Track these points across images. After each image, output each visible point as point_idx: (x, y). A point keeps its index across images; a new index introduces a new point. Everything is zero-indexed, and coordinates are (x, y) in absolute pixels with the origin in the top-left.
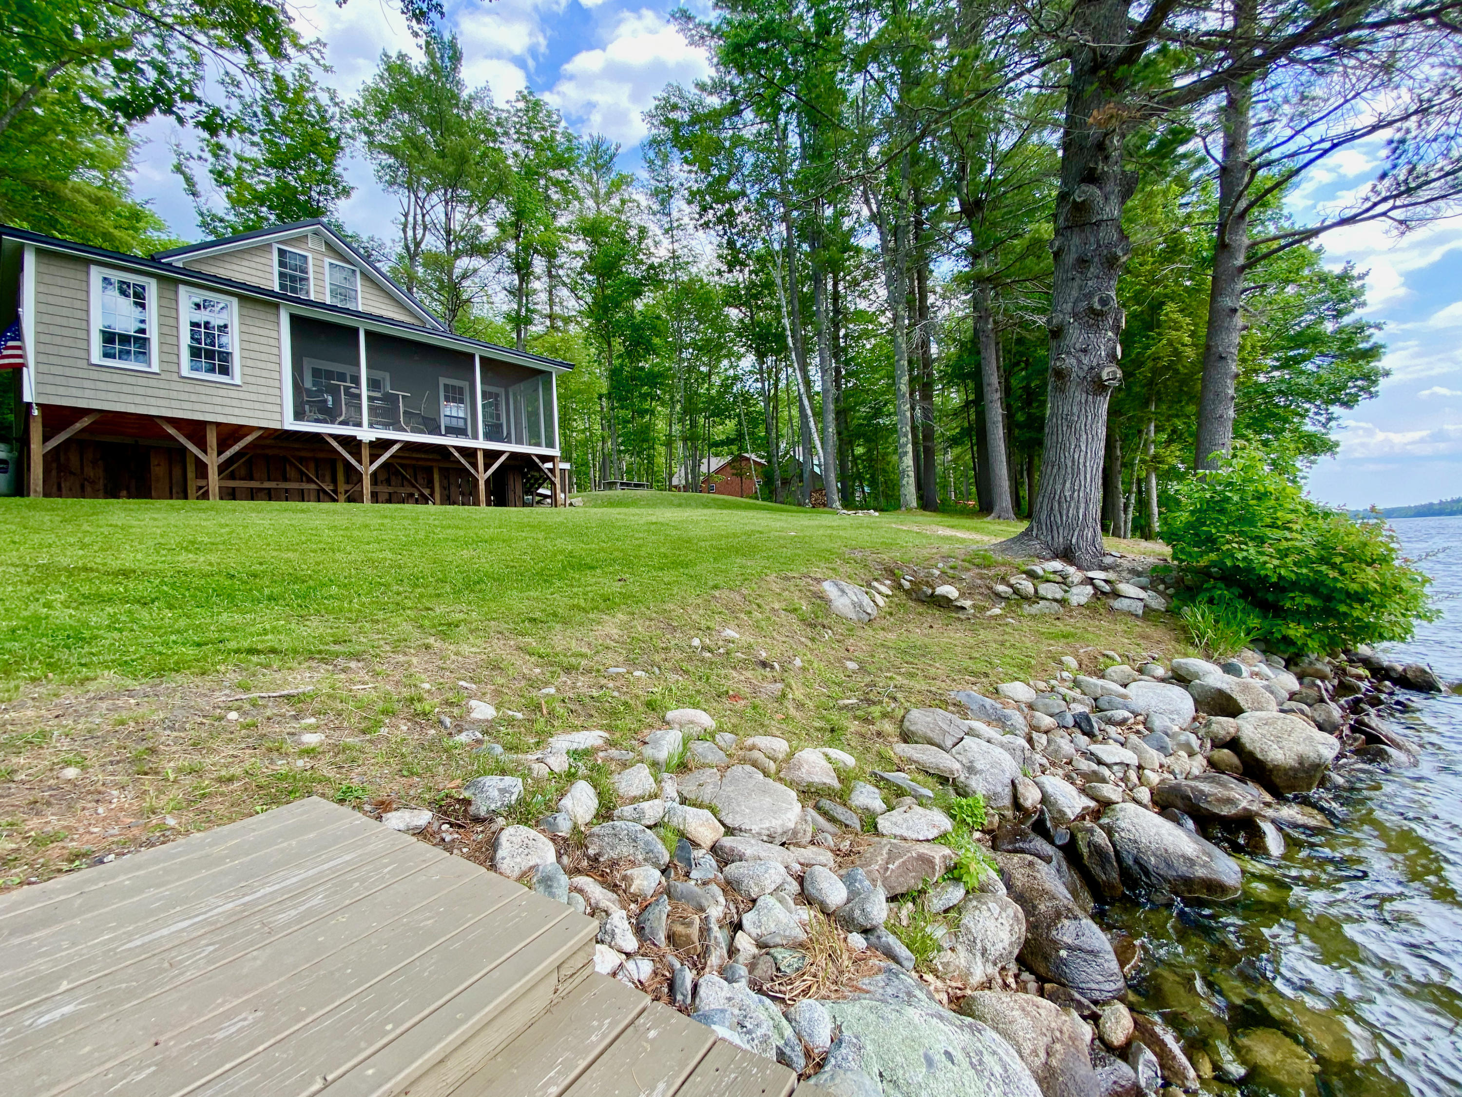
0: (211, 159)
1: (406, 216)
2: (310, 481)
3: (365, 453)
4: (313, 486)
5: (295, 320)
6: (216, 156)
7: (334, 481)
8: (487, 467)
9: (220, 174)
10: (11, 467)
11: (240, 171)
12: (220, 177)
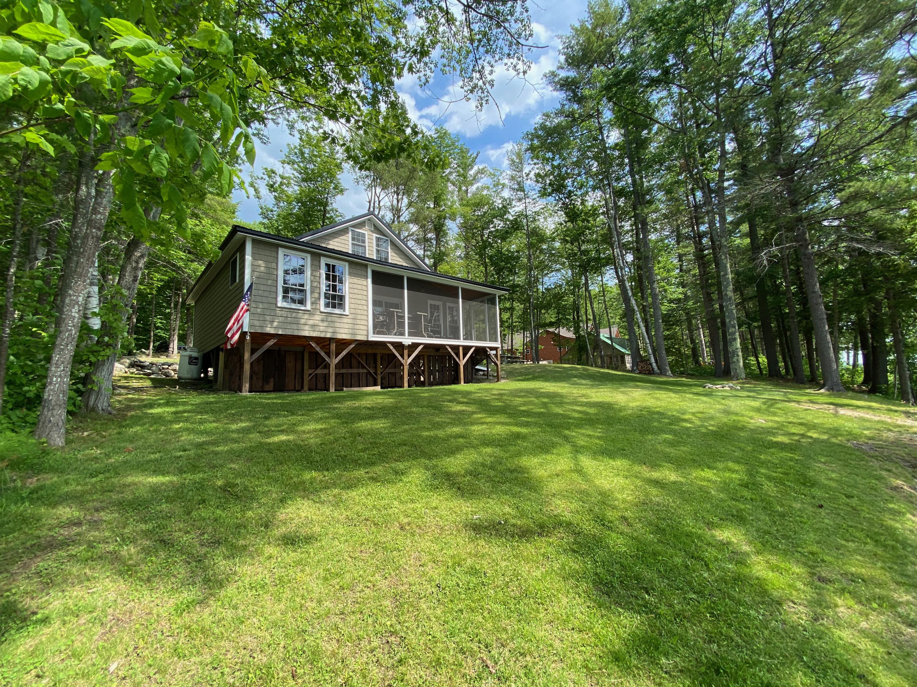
0: (267, 179)
1: (370, 202)
2: (363, 367)
3: (406, 352)
4: (365, 371)
5: (374, 273)
6: (270, 177)
7: (375, 368)
8: (465, 355)
9: (272, 186)
10: (200, 361)
11: (282, 184)
12: (271, 187)
